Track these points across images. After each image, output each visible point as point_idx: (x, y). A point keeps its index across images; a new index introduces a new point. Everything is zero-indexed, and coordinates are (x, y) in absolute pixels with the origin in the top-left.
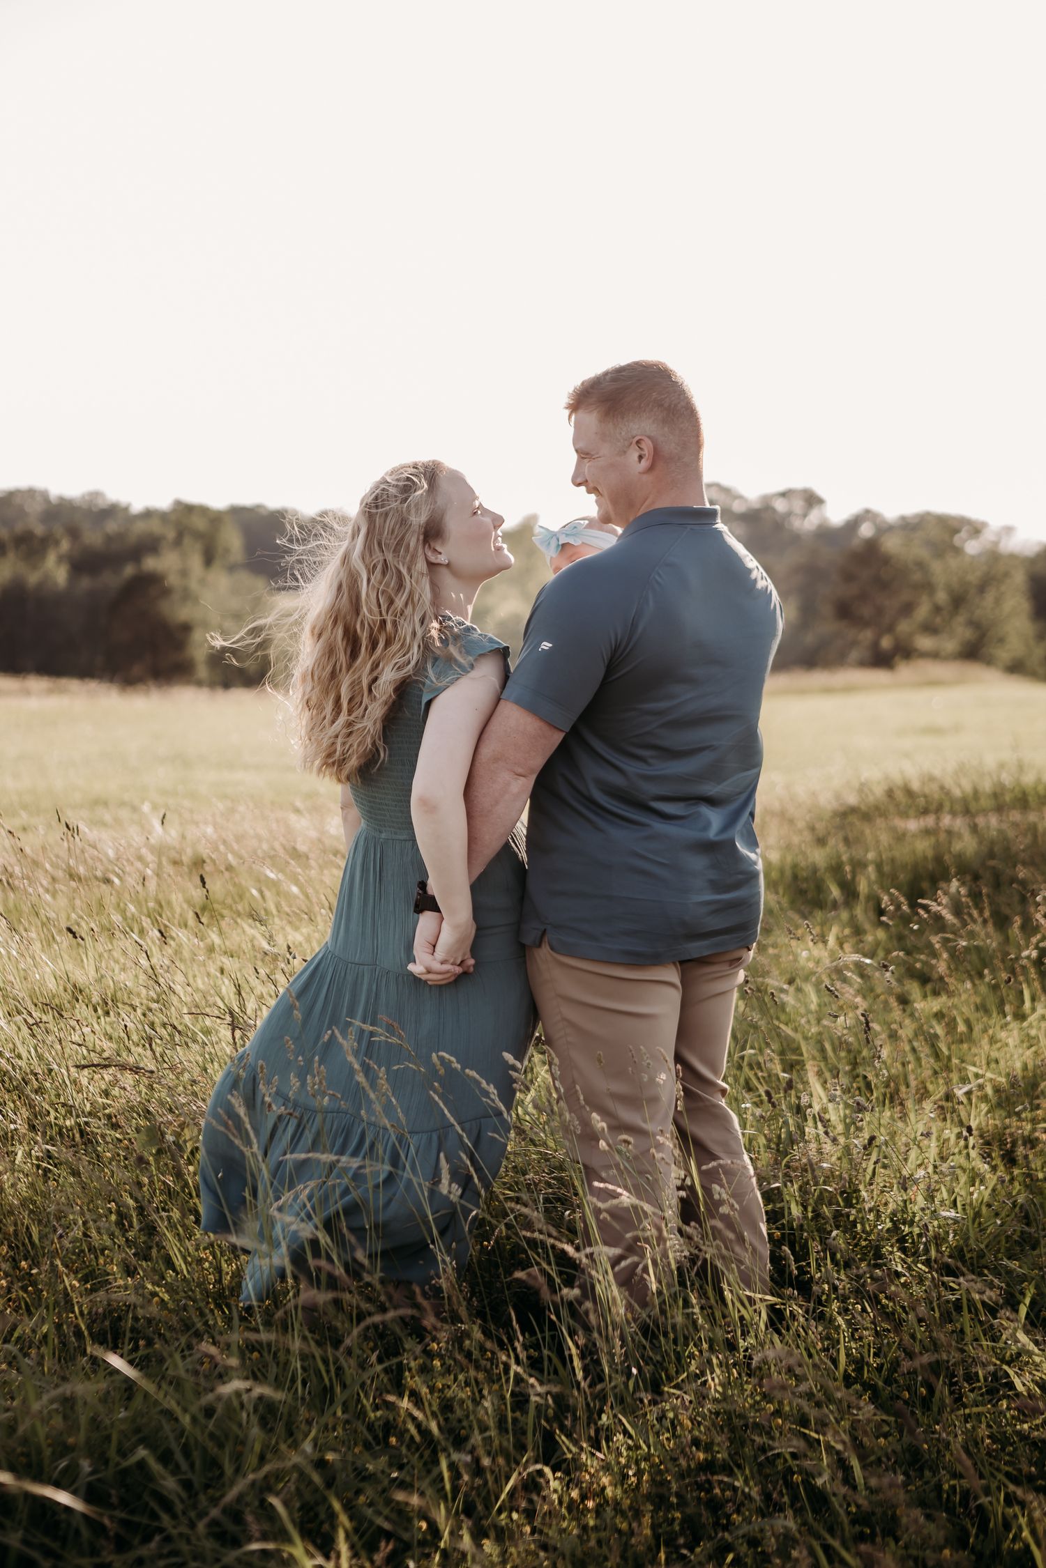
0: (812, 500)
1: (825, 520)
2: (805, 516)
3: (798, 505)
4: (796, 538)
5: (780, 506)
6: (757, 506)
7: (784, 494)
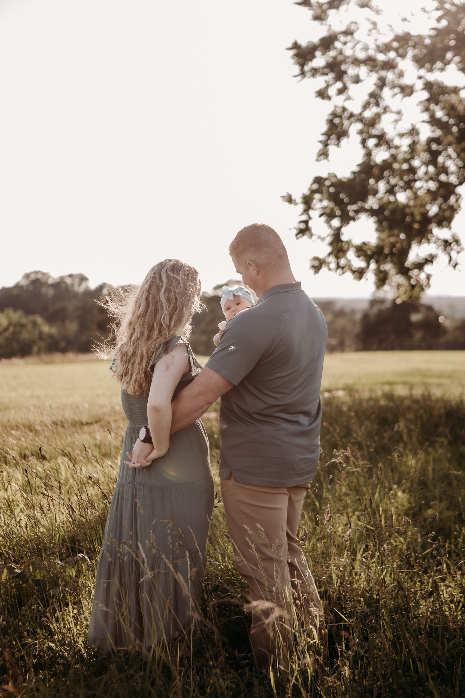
0: (83, 279)
1: (87, 287)
2: (80, 285)
3: (77, 281)
4: (76, 295)
5: (69, 281)
6: (58, 281)
7: (70, 276)
